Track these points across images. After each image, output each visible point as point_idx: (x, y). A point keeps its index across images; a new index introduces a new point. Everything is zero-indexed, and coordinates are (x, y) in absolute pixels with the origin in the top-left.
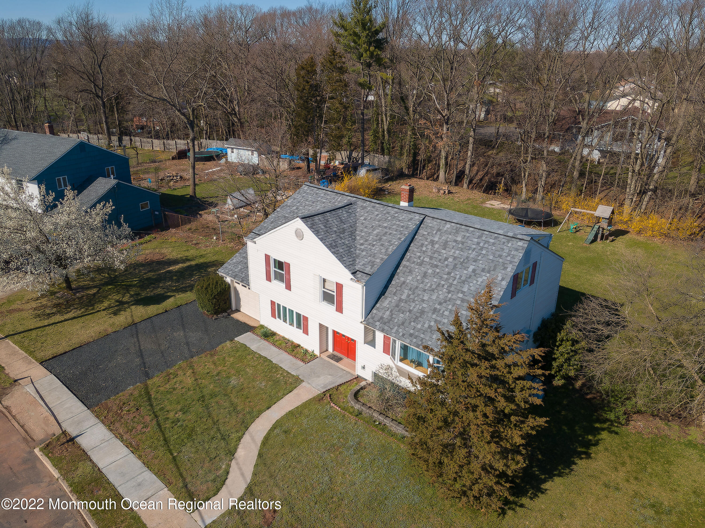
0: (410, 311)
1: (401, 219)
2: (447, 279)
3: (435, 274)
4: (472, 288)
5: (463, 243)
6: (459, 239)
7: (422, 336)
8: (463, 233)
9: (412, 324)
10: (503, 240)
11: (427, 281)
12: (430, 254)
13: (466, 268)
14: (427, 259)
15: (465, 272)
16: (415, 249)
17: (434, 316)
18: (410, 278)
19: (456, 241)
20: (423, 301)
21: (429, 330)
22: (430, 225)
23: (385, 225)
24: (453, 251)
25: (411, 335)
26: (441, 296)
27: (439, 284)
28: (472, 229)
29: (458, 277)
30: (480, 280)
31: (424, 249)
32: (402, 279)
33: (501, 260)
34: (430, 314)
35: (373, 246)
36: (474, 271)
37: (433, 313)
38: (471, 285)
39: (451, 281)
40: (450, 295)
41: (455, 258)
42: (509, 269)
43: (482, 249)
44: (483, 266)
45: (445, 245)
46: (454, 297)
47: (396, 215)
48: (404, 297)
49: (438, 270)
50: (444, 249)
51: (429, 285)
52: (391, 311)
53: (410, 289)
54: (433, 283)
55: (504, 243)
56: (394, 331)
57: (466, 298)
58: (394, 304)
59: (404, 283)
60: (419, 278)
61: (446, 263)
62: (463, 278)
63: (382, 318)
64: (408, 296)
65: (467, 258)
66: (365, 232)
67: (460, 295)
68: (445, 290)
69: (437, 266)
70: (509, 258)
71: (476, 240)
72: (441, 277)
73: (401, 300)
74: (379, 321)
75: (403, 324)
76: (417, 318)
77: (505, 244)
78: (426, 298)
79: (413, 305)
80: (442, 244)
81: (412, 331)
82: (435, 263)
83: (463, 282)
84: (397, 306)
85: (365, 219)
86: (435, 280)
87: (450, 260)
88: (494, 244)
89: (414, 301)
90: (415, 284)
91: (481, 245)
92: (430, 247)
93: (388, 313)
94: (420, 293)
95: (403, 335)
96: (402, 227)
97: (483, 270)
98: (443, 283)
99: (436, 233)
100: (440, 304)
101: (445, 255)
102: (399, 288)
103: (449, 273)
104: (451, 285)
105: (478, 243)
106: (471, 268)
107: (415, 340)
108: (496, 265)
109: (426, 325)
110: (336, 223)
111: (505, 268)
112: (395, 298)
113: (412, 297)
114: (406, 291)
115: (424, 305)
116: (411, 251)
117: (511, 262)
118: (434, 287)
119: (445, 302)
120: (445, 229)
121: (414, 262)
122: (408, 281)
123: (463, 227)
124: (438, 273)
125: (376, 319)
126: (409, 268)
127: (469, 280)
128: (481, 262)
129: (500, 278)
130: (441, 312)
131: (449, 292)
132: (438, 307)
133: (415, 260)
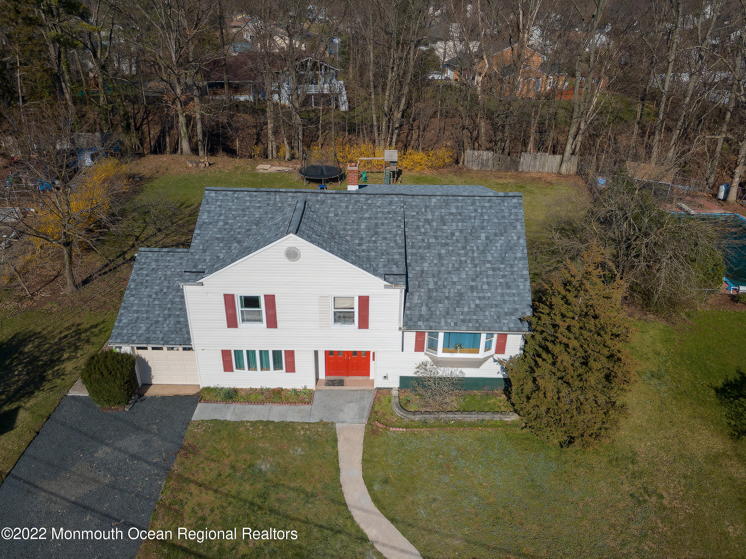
0: (447, 298)
1: (378, 204)
2: (466, 254)
3: (450, 253)
4: (495, 255)
5: (460, 214)
6: (454, 210)
7: (474, 317)
8: (454, 204)
9: (457, 309)
10: (497, 201)
11: (446, 262)
12: (432, 234)
13: (478, 238)
14: (432, 240)
15: (479, 241)
16: (413, 234)
17: (475, 294)
18: (426, 265)
19: (452, 214)
20: (454, 283)
21: (478, 310)
22: (414, 204)
23: (367, 215)
24: (454, 224)
25: (463, 321)
26: (470, 273)
27: (461, 261)
28: (462, 198)
29: (475, 248)
30: (498, 245)
31: (423, 230)
32: (418, 268)
33: (506, 221)
34: (470, 294)
36: (487, 238)
37: (472, 292)
38: (492, 252)
39: (470, 255)
40: (478, 269)
41: (461, 231)
42: (519, 227)
43: (482, 214)
44: (494, 231)
45: (443, 221)
46: (483, 269)
47: (370, 202)
48: (431, 286)
49: (451, 248)
50: (445, 225)
51: (450, 265)
52: (427, 305)
53: (434, 276)
54: (453, 262)
55: (500, 204)
56: (443, 323)
57: (494, 266)
58: (425, 298)
59: (422, 271)
60: (435, 261)
61: (455, 238)
62: (481, 248)
63: (421, 316)
64: (436, 283)
65: (473, 227)
66: (351, 230)
67: (488, 265)
68: (470, 265)
69: (447, 244)
70: (513, 217)
71: (471, 208)
72: (459, 254)
73: (430, 290)
74: (419, 320)
75: (448, 313)
76: (458, 302)
77: (502, 204)
78: (455, 279)
79: (447, 291)
80: (439, 221)
81: (462, 317)
82: (443, 241)
83: (483, 252)
84: (430, 298)
85: (336, 215)
86: (454, 258)
87: (457, 234)
88: (491, 207)
89: (445, 287)
90: (436, 269)
91: (479, 211)
92: (427, 227)
93: (424, 309)
94: (446, 276)
95: (456, 324)
96: (389, 213)
97: (496, 235)
98: (463, 259)
99: (426, 211)
100: (473, 280)
101: (449, 231)
102: (420, 279)
103: (464, 248)
104: (473, 259)
105: (476, 210)
106: (483, 236)
107: (470, 325)
108: (504, 227)
109: (473, 306)
110: (320, 228)
111: (515, 227)
112: (422, 290)
113: (440, 283)
114: (430, 279)
115: (459, 287)
116: (410, 237)
117: (517, 220)
118: (457, 265)
119: (477, 276)
120: (433, 204)
121: (420, 247)
122: (426, 269)
123: (450, 198)
124: (453, 251)
125: (415, 319)
126: (418, 255)
127: (488, 248)
128: (489, 228)
129: (515, 238)
130: (479, 288)
131: (475, 266)
132: (473, 284)
133: (420, 244)
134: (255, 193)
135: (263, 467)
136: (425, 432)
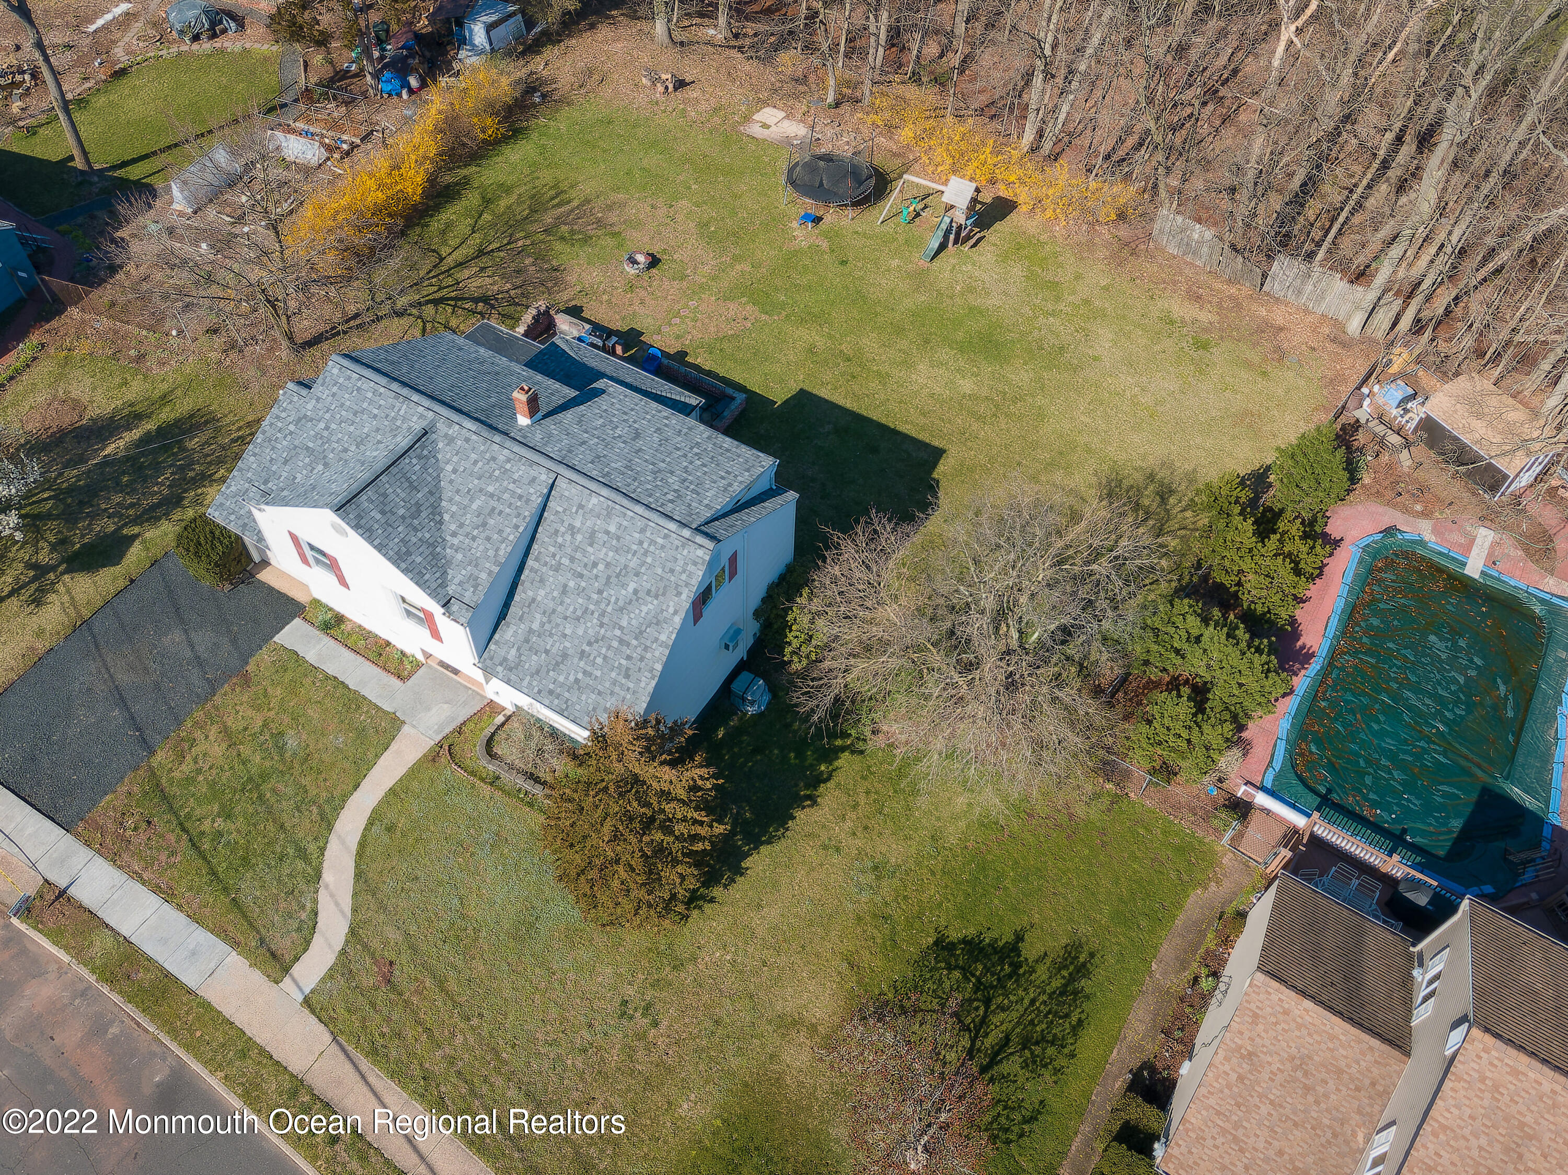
0: (547, 652)
1: (516, 476)
2: (598, 603)
3: (581, 591)
4: (634, 622)
5: (618, 538)
6: (612, 529)
7: (567, 694)
8: (617, 519)
9: (551, 673)
10: (676, 542)
11: (568, 601)
12: (569, 551)
13: (624, 586)
14: (565, 561)
15: (623, 592)
16: (546, 539)
17: (582, 664)
18: (542, 592)
19: (607, 532)
20: (565, 636)
21: (576, 687)
22: (567, 493)
23: (490, 489)
24: (604, 550)
25: (551, 692)
26: (590, 631)
27: (587, 609)
28: (631, 514)
29: (613, 599)
30: (645, 609)
31: (560, 540)
32: (530, 593)
33: (672, 579)
34: (576, 660)
35: (474, 539)
36: (636, 592)
37: (581, 659)
38: (632, 615)
39: (603, 606)
40: (603, 631)
41: (608, 565)
42: (684, 596)
43: (646, 553)
44: (648, 586)
45: (592, 539)
46: (609, 634)
47: (508, 466)
48: (535, 626)
49: (583, 584)
50: (591, 545)
51: (571, 609)
52: (519, 649)
53: (544, 613)
54: (577, 606)
55: (677, 547)
56: (525, 683)
57: (625, 638)
58: (521, 637)
59: (534, 600)
60: (555, 594)
61: (595, 571)
62: (621, 603)
63: (505, 659)
64: (542, 625)
65: (626, 567)
66: (458, 504)
67: (618, 632)
68: (595, 621)
69: (581, 576)
70: (684, 577)
71: (637, 535)
72: (589, 598)
73: (531, 631)
74: (501, 664)
75: (538, 672)
76: (557, 664)
77: (680, 549)
78: (568, 631)
79: (550, 641)
80: (587, 535)
81: (551, 686)
82: (579, 569)
83: (621, 610)
84: (527, 641)
85: (455, 471)
86: (580, 601)
87: (601, 567)
88: (663, 547)
89: (551, 635)
90: (551, 605)
91: (645, 545)
92: (568, 537)
93: (513, 652)
94: (559, 621)
95: (539, 692)
96: (520, 497)
97: (648, 593)
98: (592, 607)
99: (576, 512)
100: (590, 644)
101: (592, 557)
102: (526, 610)
103: (600, 592)
104: (603, 613)
105: (641, 543)
106: (632, 586)
107: (556, 701)
108: (665, 587)
109: (572, 678)
110: (403, 495)
111: (679, 594)
112: (522, 626)
113: (547, 627)
114: (538, 616)
115: (567, 644)
116: (539, 542)
117: (687, 585)
118: (579, 613)
119: (597, 641)
120: (590, 506)
121: (546, 564)
122: (539, 598)
123: (617, 507)
124: (584, 589)
125: (496, 660)
126: (539, 573)
127: (630, 608)
128: (645, 577)
129: (671, 610)
130: (592, 658)
131: (602, 625)
132: (587, 649)
133: (548, 559)
134: (382, 390)
135: (290, 742)
136: (486, 790)
